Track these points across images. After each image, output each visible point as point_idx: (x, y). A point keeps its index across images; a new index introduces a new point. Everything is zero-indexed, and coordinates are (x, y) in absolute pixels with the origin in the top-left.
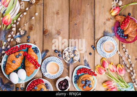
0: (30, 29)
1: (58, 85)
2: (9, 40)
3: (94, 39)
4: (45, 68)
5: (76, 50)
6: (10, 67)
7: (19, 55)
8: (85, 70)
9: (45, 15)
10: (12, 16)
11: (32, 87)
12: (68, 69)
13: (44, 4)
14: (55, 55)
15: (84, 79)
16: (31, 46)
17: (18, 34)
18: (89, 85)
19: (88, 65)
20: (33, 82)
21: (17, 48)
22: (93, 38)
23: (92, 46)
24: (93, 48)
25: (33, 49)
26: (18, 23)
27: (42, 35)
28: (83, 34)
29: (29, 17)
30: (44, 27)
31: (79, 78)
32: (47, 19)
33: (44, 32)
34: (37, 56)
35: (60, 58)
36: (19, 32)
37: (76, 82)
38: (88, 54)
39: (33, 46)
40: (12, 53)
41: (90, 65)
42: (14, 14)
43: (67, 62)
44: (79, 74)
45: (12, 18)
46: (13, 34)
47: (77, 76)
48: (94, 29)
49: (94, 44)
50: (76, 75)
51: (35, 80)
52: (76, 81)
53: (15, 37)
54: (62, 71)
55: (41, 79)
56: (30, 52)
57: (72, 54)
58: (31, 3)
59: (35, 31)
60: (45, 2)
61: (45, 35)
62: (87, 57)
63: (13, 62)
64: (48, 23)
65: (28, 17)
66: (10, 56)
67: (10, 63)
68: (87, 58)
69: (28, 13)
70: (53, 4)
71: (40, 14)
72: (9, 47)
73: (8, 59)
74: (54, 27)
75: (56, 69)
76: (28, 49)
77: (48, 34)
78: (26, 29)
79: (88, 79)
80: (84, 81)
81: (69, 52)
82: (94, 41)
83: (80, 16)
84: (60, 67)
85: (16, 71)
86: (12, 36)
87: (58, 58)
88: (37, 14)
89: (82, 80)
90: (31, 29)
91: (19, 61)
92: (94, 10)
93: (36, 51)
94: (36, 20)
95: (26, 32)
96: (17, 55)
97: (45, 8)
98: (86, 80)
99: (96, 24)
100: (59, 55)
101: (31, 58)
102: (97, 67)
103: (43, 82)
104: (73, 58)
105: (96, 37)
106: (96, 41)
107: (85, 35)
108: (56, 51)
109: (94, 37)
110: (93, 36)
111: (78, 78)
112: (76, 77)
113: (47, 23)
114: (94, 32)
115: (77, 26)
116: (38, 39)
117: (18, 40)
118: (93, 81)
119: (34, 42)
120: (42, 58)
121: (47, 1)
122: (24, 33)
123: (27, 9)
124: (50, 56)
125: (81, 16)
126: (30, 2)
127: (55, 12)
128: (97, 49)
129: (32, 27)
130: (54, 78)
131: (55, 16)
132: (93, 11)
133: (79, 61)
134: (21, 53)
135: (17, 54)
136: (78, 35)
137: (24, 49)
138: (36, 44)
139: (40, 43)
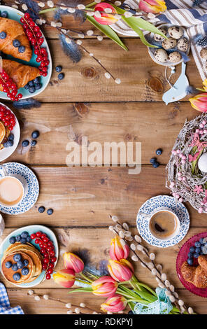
0: (89, 70)
3: (69, 227)
7: (20, 47)
9: (120, 105)
13: (148, 105)
16: (46, 74)
21: (39, 41)
22: (69, 223)
25: (39, 79)
27: (74, 101)
29: (116, 68)
30: (94, 107)
32: (112, 111)
33: (81, 106)
39: (46, 80)
40: (25, 30)
48: (94, 227)
56: (28, 72)
59: (84, 83)
60: (155, 105)
61: (74, 108)
64: (104, 114)
65: (117, 65)
66: (19, 26)
71: (126, 93)
74: (95, 128)
76: (37, 67)
77: (77, 115)
78: (88, 62)
82: (64, 225)
83: (123, 191)
90: (89, 72)
93: (34, 86)
96: (20, 42)
97: (141, 105)
99: (104, 230)
100: (27, 141)
105: (74, 230)
106: (62, 230)
107: (77, 204)
108: (35, 135)
109: (75, 227)
110: (76, 224)
113: (105, 111)
114: (86, 227)
115: (99, 183)
116: (64, 91)
119: (56, 82)
121: (157, 110)
125: (123, 193)
127: (132, 131)
129: (92, 76)
131: (122, 131)
135: (25, 42)
136: (75, 187)
137: (37, 59)
138: (52, 85)
139: (54, 95)
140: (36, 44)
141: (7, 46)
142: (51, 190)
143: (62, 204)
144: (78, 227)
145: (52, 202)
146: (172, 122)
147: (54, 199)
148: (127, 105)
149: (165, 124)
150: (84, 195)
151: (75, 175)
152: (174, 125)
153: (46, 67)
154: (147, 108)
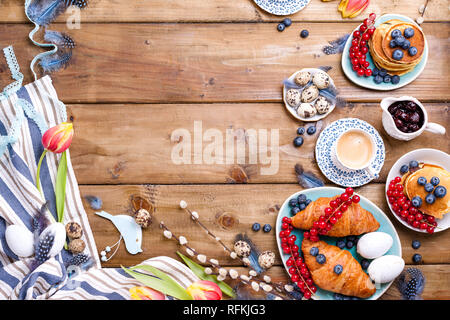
0: (229, 226)
1: (407, 132)
2: (267, 288)
3: (255, 22)
4: (352, 174)
5: (295, 80)
6: (354, 280)
7: (317, 255)
8: (356, 52)
9: (186, 180)
10: (192, 282)
11: (415, 214)
12: (353, 103)
13: (152, 180)
14: (311, 145)
15: (388, 52)
16: (284, 220)
17: (246, 260)
18: (406, 36)
19: (341, 42)
20: (399, 209)
21: (293, 263)
22: (255, 26)
23: (280, 30)
24: (286, 26)
25: (293, 213)
26: (214, 261)
27: (248, 186)
28: (241, 57)
29: (194, 228)
30: (222, 178)
31: (383, 70)
32: (199, 172)
34: (319, 200)
35: (318, 128)
36: (242, 257)
37: (394, 80)
38: (306, 40)
39: (284, 212)
40: (310, 277)
41: (338, 36)
42: (184, 274)
43: (331, 108)
44: (371, 67)
45: (196, 279)
46: (249, 276)
47: (375, 76)
49: (272, 25)
50: (372, 78)
51: (390, 206)
52: (392, 78)
53: (257, 268)
54: (361, 121)
55: (390, 186)
56: (306, 222)
57: (309, 91)
58: (150, 221)
59: (236, 209)
60: (143, 180)
61: (248, 176)
62: (316, 46)
63: (337, 273)
65: (192, 231)
66: (318, 282)
67: (343, 281)
68: (317, 44)
69: (181, 231)
70: (150, 154)
71: (181, 195)
72: (288, 288)
73: (328, 288)
75: (357, 141)
76: (295, 229)
77: (245, 168)
78: (230, 235)
79: (388, 39)
80: (393, 53)
81: (302, 101)
82: (265, 25)
83: (185, 69)
84: (349, 129)
85: (364, 262)
86: (254, 279)
87: (321, 134)
88: (183, 204)
89: (393, 57)
90: (228, 222)
91: (334, 256)
92: (165, 25)
93: (299, 203)
94: (200, 207)
95: (240, 237)
96: (317, 261)
97: (161, 180)
98: (390, 47)
99: (210, 19)
100: (310, 134)
101: (326, 217)
102: (346, 14)
103: (397, 180)
104: (319, 90)
105: (250, 19)
106: (264, 18)
107: (246, 52)
108: (299, 141)
109: (248, 22)
110: (246, 26)
111: (381, 73)
112: (380, 79)
113: (208, 173)
114: (234, 22)
115: (216, 79)
116: (260, 198)
117: (267, 259)
118: (394, 23)
119: (272, 210)
120: (321, 185)
121: (140, 173)
122: (245, 243)
123: (168, 234)
124: (315, 162)
125: (185, 66)
126: (145, 224)
128: (290, 15)
129: (224, 218)
130: (384, 148)
132: (166, 27)
133: (327, 69)
134: (309, 248)
135: (311, 261)
136: (246, 74)
137: (295, 239)
138: (276, 206)
139: (274, 193)
140: (296, 258)
141: (333, 256)
142: (279, 70)
143: (265, 52)
144: (243, 22)
145: (277, 55)
146: (121, 159)
147: (275, 58)
148: (179, 180)
149: (131, 155)
150: (236, 64)
151: (248, 89)
152: (119, 155)
153: (283, 229)
154: (152, 176)
